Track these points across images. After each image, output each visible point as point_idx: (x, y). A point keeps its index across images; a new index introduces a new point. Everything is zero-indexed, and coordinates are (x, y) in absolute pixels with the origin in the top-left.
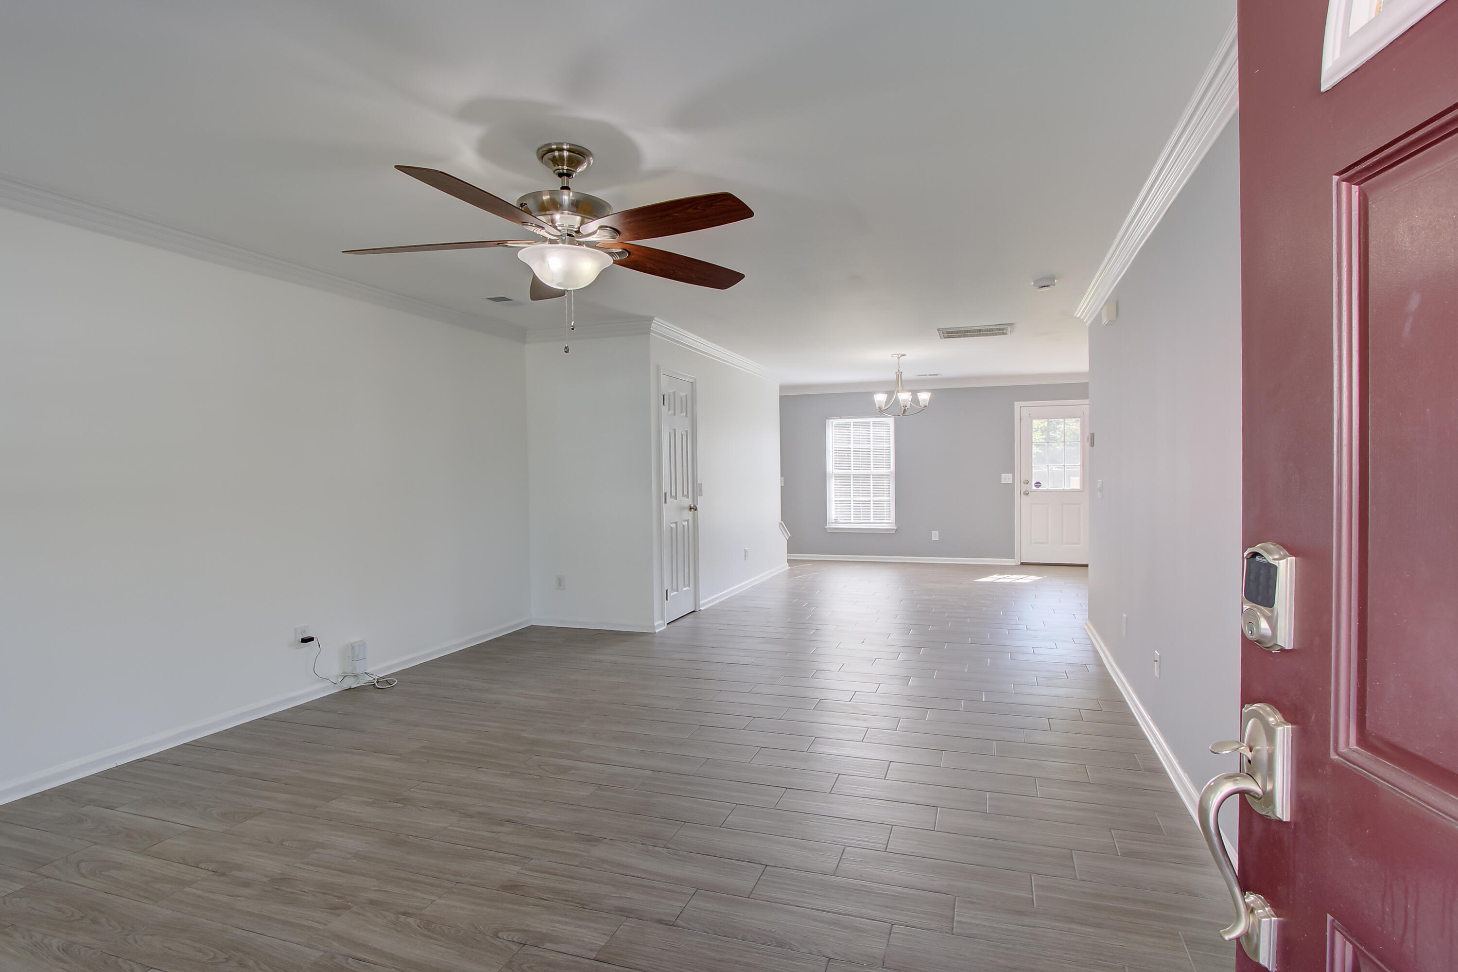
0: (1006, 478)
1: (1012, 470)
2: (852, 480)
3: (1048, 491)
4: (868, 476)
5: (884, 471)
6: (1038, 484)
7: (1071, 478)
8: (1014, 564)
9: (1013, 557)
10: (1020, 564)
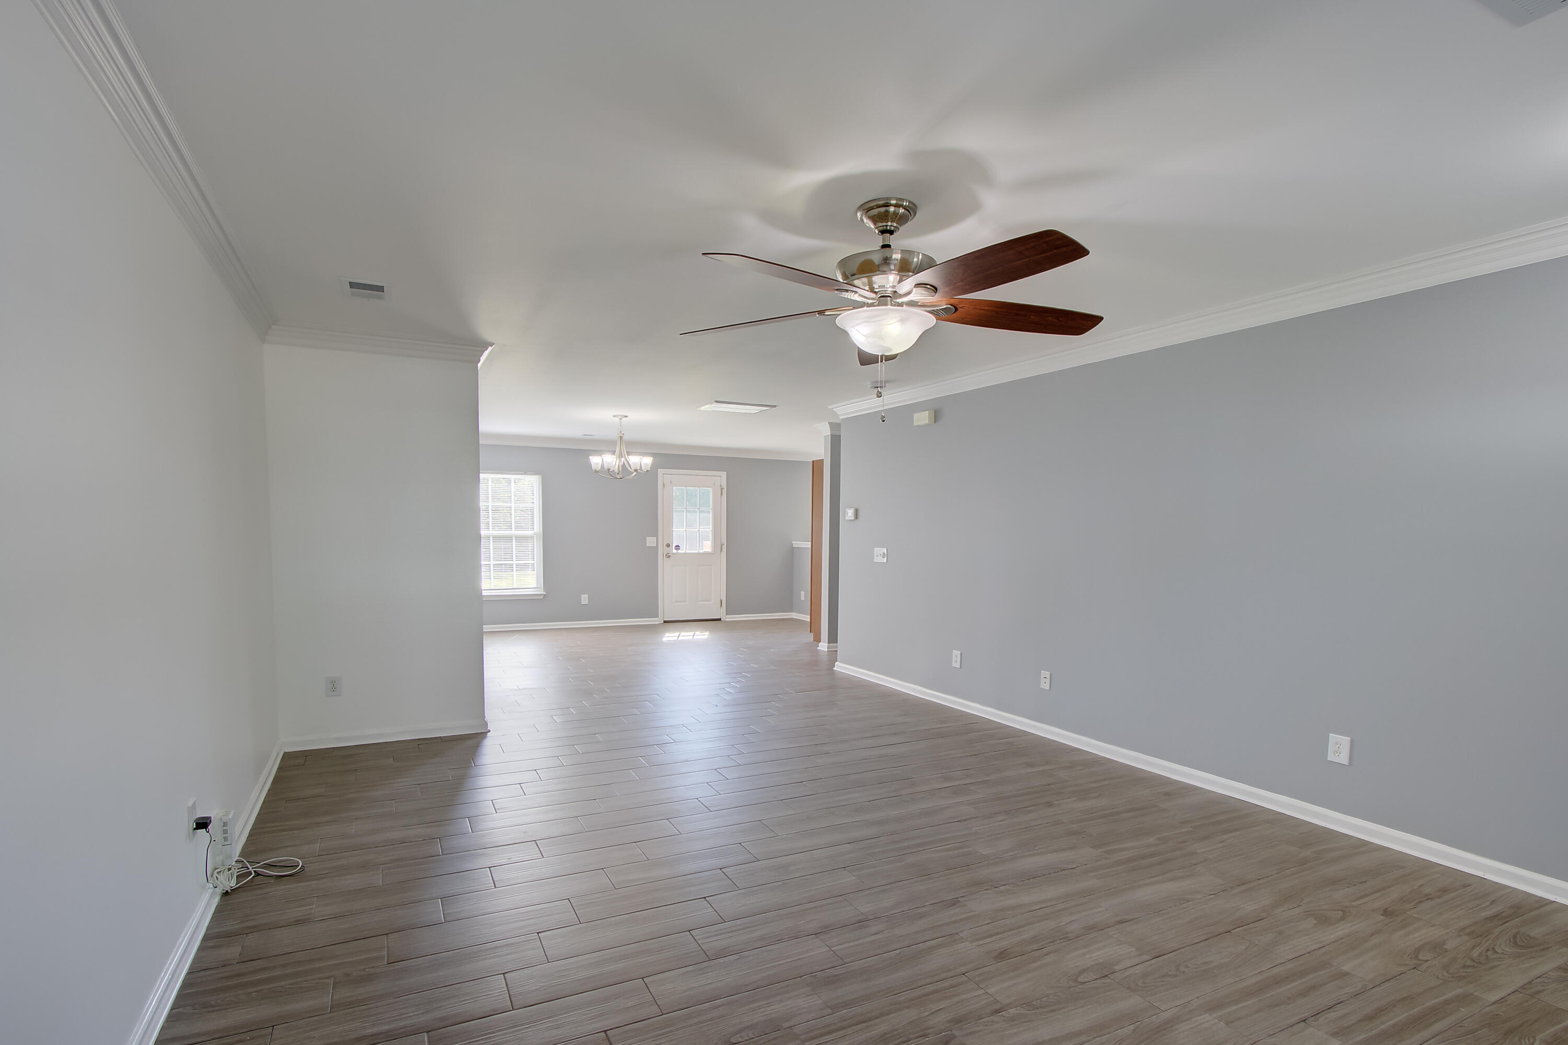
0: (650, 541)
1: (655, 534)
2: (491, 542)
3: (686, 554)
4: (509, 538)
5: (529, 533)
6: (677, 547)
7: (704, 542)
8: (658, 623)
9: (657, 616)
10: (663, 622)
